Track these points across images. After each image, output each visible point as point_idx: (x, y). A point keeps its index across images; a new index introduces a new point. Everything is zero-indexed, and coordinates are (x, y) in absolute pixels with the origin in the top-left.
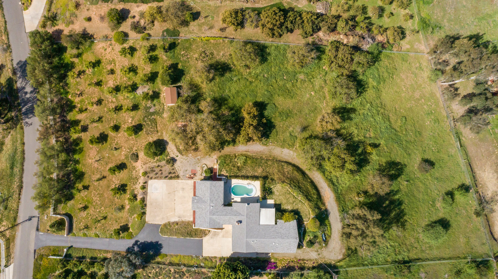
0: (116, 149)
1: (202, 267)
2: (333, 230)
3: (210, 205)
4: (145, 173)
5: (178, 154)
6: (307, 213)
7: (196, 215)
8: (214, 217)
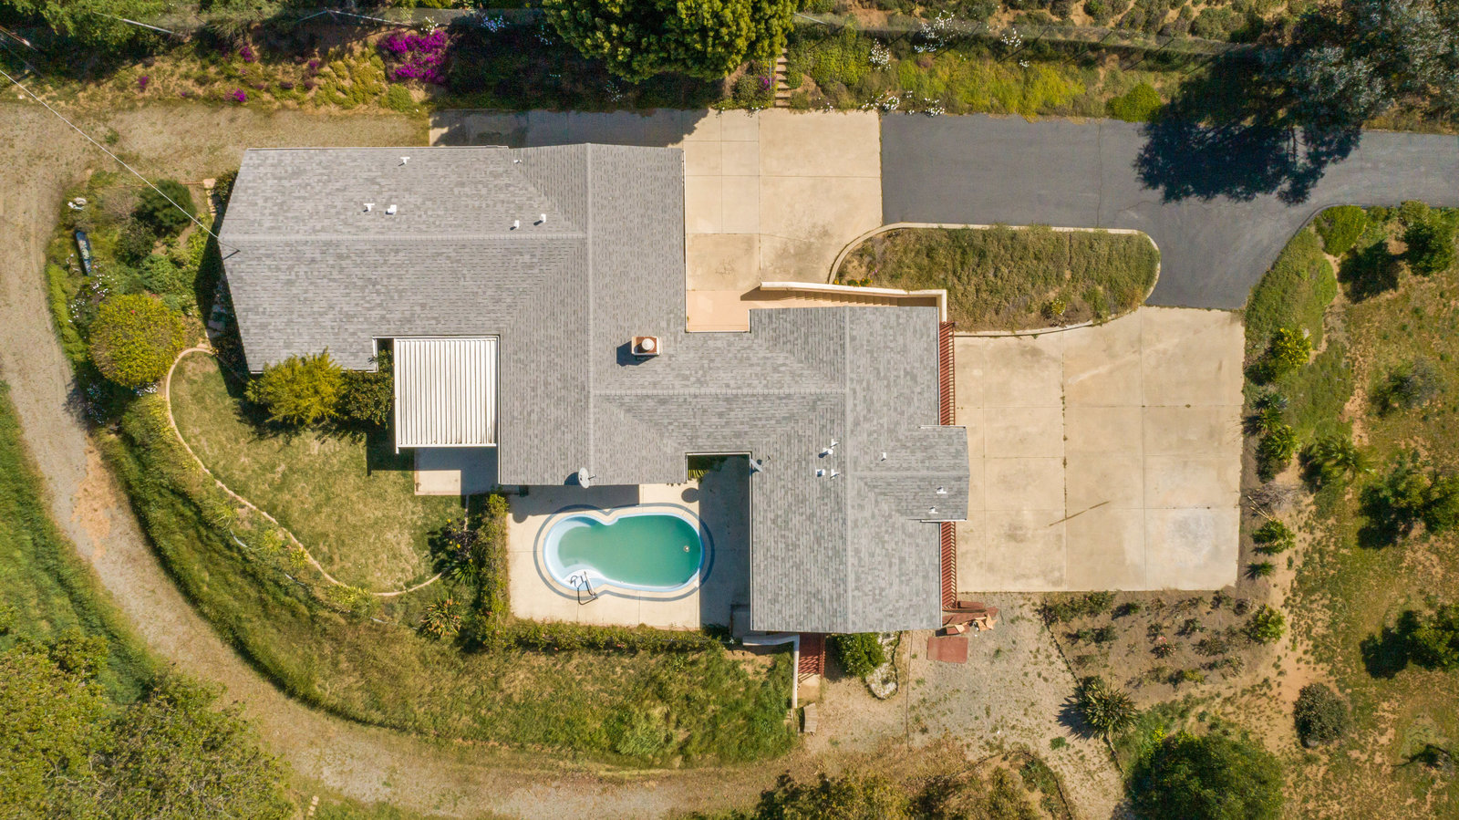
0: (1429, 756)
1: (884, 39)
2: (37, 297)
3: (841, 465)
4: (1261, 629)
5: (1052, 759)
6: (194, 409)
7: (933, 395)
8: (810, 387)
